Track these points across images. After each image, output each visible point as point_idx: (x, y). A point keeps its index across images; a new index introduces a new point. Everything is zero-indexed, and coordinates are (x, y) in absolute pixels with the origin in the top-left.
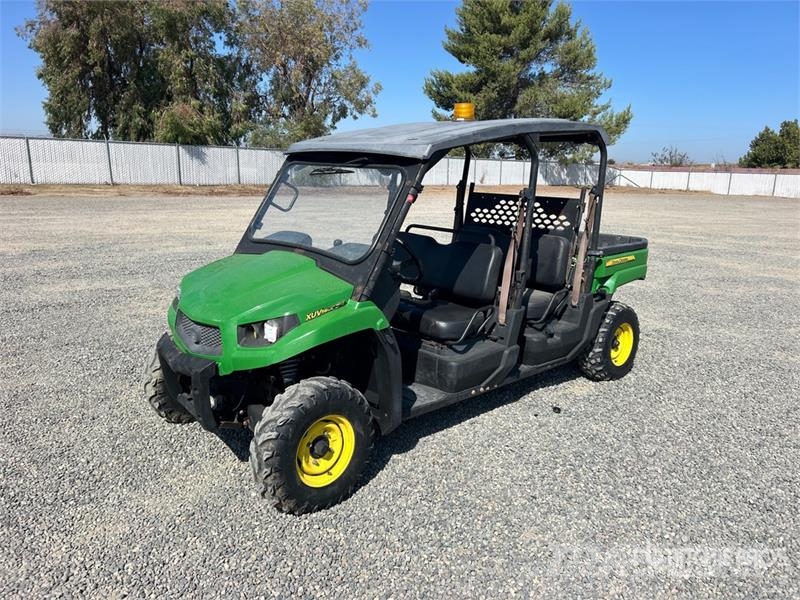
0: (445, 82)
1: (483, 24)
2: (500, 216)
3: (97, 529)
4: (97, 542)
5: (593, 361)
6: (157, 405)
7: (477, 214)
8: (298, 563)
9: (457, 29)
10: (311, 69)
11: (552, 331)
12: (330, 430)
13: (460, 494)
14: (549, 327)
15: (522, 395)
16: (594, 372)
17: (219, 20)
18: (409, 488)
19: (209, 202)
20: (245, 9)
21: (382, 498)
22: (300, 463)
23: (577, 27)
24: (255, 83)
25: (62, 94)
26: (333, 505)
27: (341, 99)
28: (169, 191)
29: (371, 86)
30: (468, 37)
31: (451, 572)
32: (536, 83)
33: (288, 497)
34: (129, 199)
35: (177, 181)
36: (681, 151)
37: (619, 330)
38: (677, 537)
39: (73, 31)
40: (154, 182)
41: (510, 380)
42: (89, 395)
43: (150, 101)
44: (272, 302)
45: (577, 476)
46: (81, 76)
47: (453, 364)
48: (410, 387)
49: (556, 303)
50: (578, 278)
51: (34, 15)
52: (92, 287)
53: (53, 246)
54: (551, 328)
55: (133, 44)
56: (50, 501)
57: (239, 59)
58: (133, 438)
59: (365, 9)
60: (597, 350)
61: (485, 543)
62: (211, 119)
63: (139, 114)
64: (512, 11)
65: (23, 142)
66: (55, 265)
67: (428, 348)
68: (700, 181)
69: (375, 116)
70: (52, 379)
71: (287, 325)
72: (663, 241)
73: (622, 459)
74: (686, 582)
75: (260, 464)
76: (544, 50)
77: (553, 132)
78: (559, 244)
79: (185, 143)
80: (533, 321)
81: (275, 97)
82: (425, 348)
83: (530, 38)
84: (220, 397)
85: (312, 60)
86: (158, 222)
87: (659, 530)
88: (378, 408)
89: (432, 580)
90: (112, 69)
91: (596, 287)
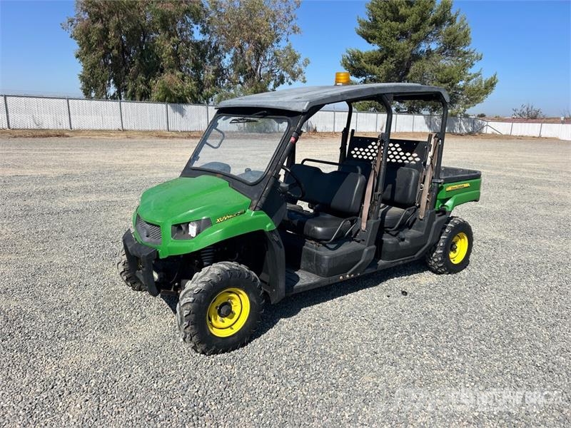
0: (356, 57)
1: (385, 14)
2: (372, 153)
3: (77, 357)
4: (75, 365)
5: (436, 260)
6: (125, 278)
7: (356, 152)
8: (203, 386)
9: (367, 19)
10: (260, 49)
11: (403, 237)
12: (232, 298)
13: (323, 347)
14: (401, 234)
15: (381, 281)
16: (437, 267)
17: (197, 16)
18: (287, 341)
19: (187, 143)
20: (215, 8)
21: (268, 347)
22: (210, 320)
23: (456, 15)
24: (220, 60)
25: (91, 69)
26: (233, 350)
27: (280, 71)
28: (160, 136)
29: (301, 61)
30: (374, 25)
31: (306, 400)
32: (424, 57)
33: (201, 342)
34: (133, 140)
35: (166, 128)
36: (536, 107)
37: (456, 238)
38: (476, 386)
39: (99, 25)
40: (150, 129)
41: (369, 271)
42: (86, 270)
43: (149, 73)
44: (197, 209)
45: (410, 339)
46: (104, 56)
47: (326, 257)
48: (296, 273)
49: (407, 216)
50: (425, 199)
51: (73, 15)
52: (99, 200)
53: (78, 171)
54: (402, 234)
55: (138, 34)
56: (49, 337)
57: (210, 43)
58: (109, 299)
59: (298, 6)
60: (439, 252)
61: (334, 381)
62: (189, 85)
63: (142, 82)
64: (408, 5)
65: (65, 101)
66: (77, 184)
67: (310, 246)
68: (549, 130)
69: (305, 82)
70: (64, 259)
71: (204, 225)
72: (512, 174)
73: (446, 330)
74: (475, 418)
75: (181, 319)
76: (431, 32)
77: (403, 93)
78: (412, 174)
79: (170, 102)
80: (389, 229)
81: (234, 70)
82: (307, 245)
83: (420, 24)
84: (162, 273)
85: (260, 43)
86: (150, 156)
87: (463, 380)
88: (269, 285)
89: (292, 403)
90: (124, 51)
91: (439, 206)
